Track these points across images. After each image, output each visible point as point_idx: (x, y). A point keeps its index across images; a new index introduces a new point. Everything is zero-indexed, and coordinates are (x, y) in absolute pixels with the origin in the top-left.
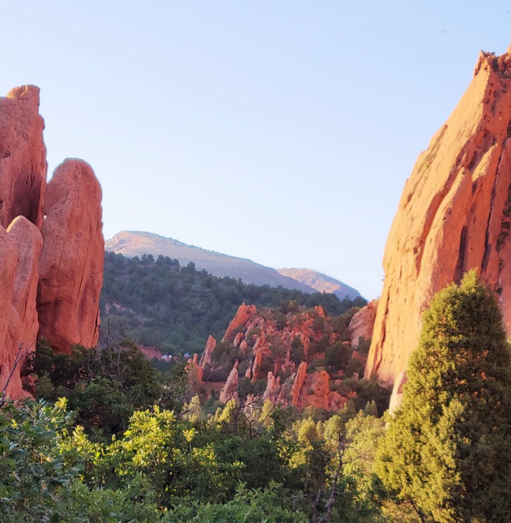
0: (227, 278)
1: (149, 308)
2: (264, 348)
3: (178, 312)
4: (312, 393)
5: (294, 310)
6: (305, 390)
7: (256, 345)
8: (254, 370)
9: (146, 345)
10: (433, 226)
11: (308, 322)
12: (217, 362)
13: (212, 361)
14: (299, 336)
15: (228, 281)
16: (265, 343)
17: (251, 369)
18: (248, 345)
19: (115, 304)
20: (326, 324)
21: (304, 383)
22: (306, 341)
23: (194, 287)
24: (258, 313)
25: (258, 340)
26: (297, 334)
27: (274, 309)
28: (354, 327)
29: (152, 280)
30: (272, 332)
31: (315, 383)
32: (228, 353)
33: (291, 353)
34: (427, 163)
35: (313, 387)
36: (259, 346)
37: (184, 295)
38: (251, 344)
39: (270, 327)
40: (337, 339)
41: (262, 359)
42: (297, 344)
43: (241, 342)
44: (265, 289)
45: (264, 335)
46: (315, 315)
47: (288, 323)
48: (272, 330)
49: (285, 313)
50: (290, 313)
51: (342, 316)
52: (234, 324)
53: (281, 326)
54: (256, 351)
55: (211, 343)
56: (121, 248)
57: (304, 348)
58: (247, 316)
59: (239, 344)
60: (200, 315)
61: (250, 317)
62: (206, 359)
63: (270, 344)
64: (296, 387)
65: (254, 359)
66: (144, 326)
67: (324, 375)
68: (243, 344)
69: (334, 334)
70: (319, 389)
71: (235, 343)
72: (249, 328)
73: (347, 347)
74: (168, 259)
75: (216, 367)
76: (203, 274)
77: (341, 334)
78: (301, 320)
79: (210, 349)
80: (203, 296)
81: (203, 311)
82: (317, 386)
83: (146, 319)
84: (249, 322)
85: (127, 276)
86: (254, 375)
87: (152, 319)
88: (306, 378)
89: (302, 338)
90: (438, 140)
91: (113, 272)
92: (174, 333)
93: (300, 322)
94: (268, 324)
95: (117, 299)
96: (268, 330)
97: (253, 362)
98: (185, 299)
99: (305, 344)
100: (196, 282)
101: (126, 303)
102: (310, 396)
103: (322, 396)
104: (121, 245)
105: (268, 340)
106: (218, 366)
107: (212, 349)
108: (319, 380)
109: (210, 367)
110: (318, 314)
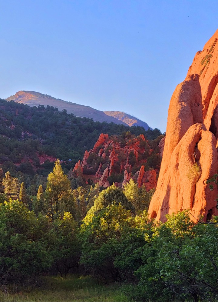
0: (85, 118)
1: (45, 134)
2: (115, 157)
3: (60, 136)
4: (148, 181)
5: (129, 137)
6: (144, 179)
7: (110, 155)
8: (110, 169)
9: (49, 155)
10: (213, 94)
11: (137, 143)
12: (90, 164)
13: (87, 164)
14: (133, 150)
15: (85, 120)
16: (115, 154)
17: (109, 168)
18: (106, 156)
19: (27, 132)
20: (147, 144)
21: (143, 176)
22: (136, 153)
23: (67, 123)
24: (110, 138)
25: (111, 153)
26: (132, 149)
27: (118, 136)
28: (161, 146)
29: (45, 119)
30: (118, 149)
31: (149, 176)
32: (96, 159)
33: (129, 160)
34: (207, 60)
35: (148, 178)
36: (112, 156)
37: (62, 127)
38: (108, 155)
39: (117, 146)
40: (153, 152)
41: (114, 163)
42: (132, 155)
43: (102, 154)
44: (105, 124)
45: (114, 150)
46: (140, 140)
47: (127, 144)
48: (118, 147)
49: (124, 138)
50: (126, 138)
51: (155, 140)
52: (97, 144)
53: (123, 146)
54: (111, 158)
55: (86, 154)
56: (20, 101)
57: (136, 157)
58: (104, 140)
59: (101, 155)
60: (71, 138)
61: (105, 140)
62: (84, 163)
63: (117, 155)
64: (140, 178)
65: (110, 162)
66: (43, 144)
67: (154, 172)
68: (104, 155)
69: (151, 150)
70: (151, 179)
71: (99, 154)
72: (105, 146)
73: (158, 156)
74: (52, 108)
75: (90, 167)
76: (71, 116)
77: (154, 149)
78: (134, 142)
79: (86, 157)
80: (73, 128)
81: (73, 136)
82: (150, 178)
83: (43, 140)
84: (105, 143)
85: (30, 117)
86: (110, 171)
87: (46, 140)
88: (144, 174)
89: (134, 151)
90: (213, 47)
91: (23, 115)
92: (59, 148)
93: (133, 143)
94: (116, 144)
95: (27, 130)
96: (116, 148)
97: (110, 164)
98: (63, 129)
99: (136, 155)
100: (69, 120)
101: (32, 132)
102: (147, 183)
103: (153, 183)
104: (20, 99)
105: (116, 152)
106: (91, 166)
107: (87, 157)
108: (151, 175)
109: (87, 167)
110: (142, 139)
